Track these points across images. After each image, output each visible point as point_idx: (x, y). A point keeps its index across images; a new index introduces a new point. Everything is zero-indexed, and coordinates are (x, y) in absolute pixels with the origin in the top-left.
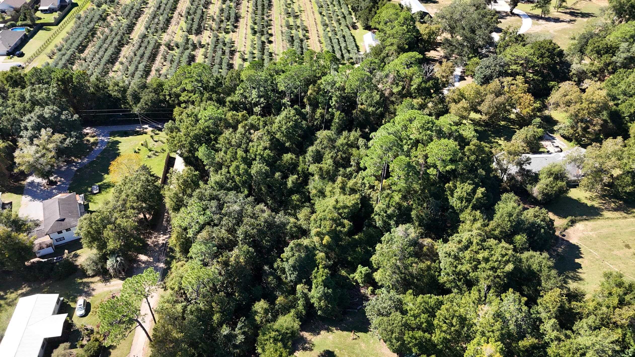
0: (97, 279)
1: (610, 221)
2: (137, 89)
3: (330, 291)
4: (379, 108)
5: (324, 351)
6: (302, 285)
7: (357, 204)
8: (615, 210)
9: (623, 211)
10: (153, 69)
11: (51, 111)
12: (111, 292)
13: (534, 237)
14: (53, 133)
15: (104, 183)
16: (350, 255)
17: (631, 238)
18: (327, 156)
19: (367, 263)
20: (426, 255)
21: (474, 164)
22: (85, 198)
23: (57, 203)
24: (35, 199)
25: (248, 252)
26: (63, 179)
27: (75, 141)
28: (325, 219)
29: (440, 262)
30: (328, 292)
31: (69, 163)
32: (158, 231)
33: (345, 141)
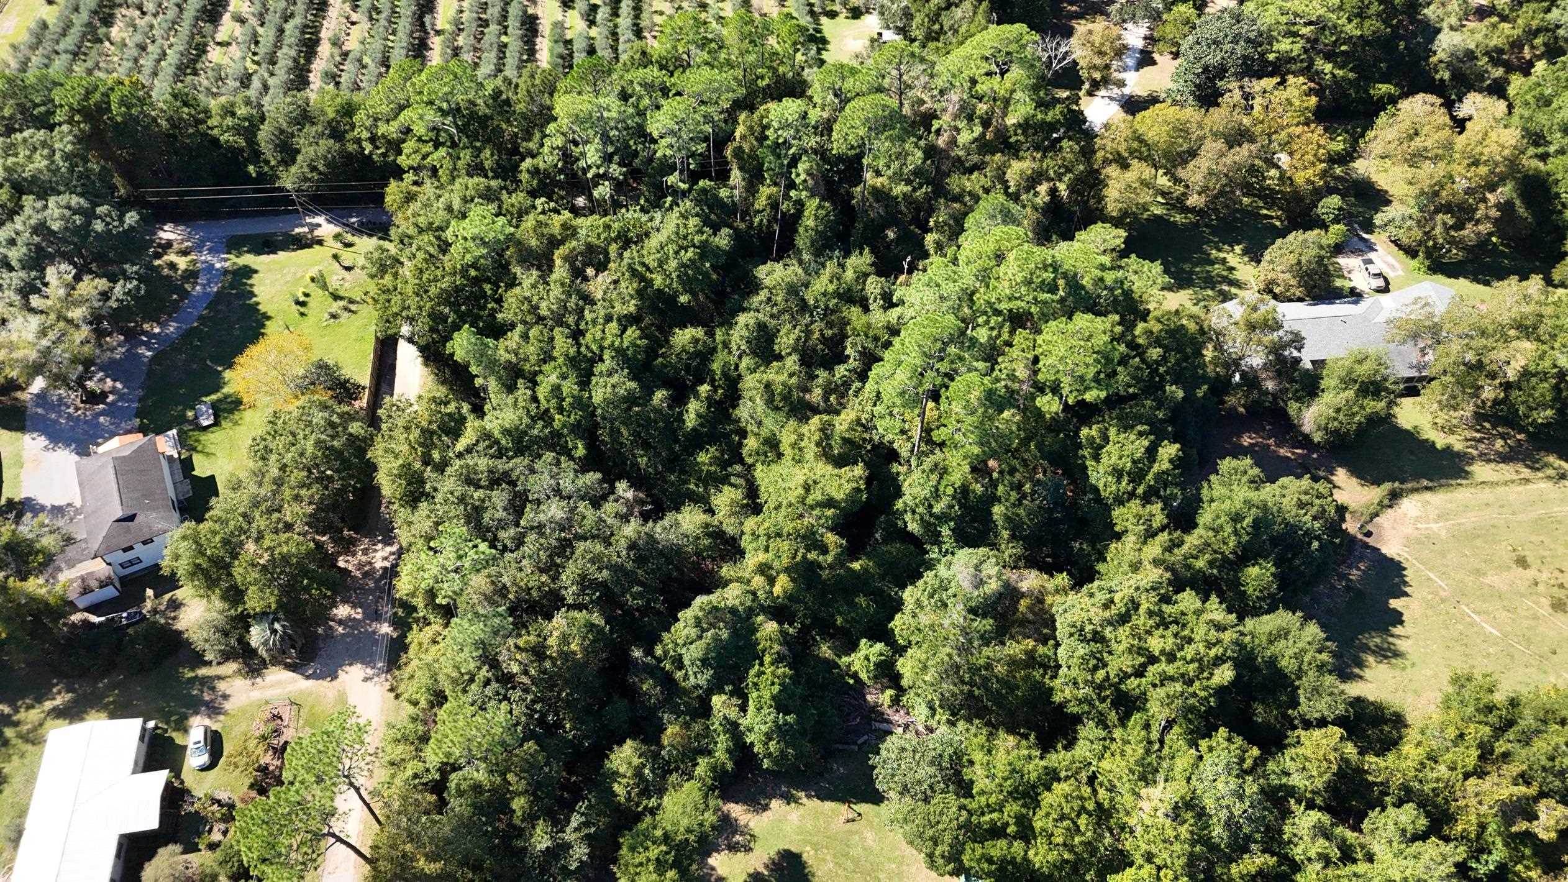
0: (231, 667)
1: (1487, 490)
2: (285, 125)
3: (790, 719)
4: (921, 187)
5: (779, 852)
6: (724, 697)
7: (858, 490)
8: (1505, 458)
9: (1523, 461)
10: (324, 34)
11: (67, 213)
12: (267, 703)
13: (1293, 558)
14: (78, 278)
15: (226, 397)
16: (840, 613)
17: (1533, 538)
18: (785, 339)
19: (880, 632)
20: (1023, 622)
21: (1157, 369)
22: (182, 441)
23: (112, 471)
24: (56, 443)
25: (591, 626)
26: (119, 385)
27: (138, 288)
28: (779, 535)
29: (1058, 645)
30: (786, 723)
31: (132, 337)
32: (370, 534)
33: (831, 288)
